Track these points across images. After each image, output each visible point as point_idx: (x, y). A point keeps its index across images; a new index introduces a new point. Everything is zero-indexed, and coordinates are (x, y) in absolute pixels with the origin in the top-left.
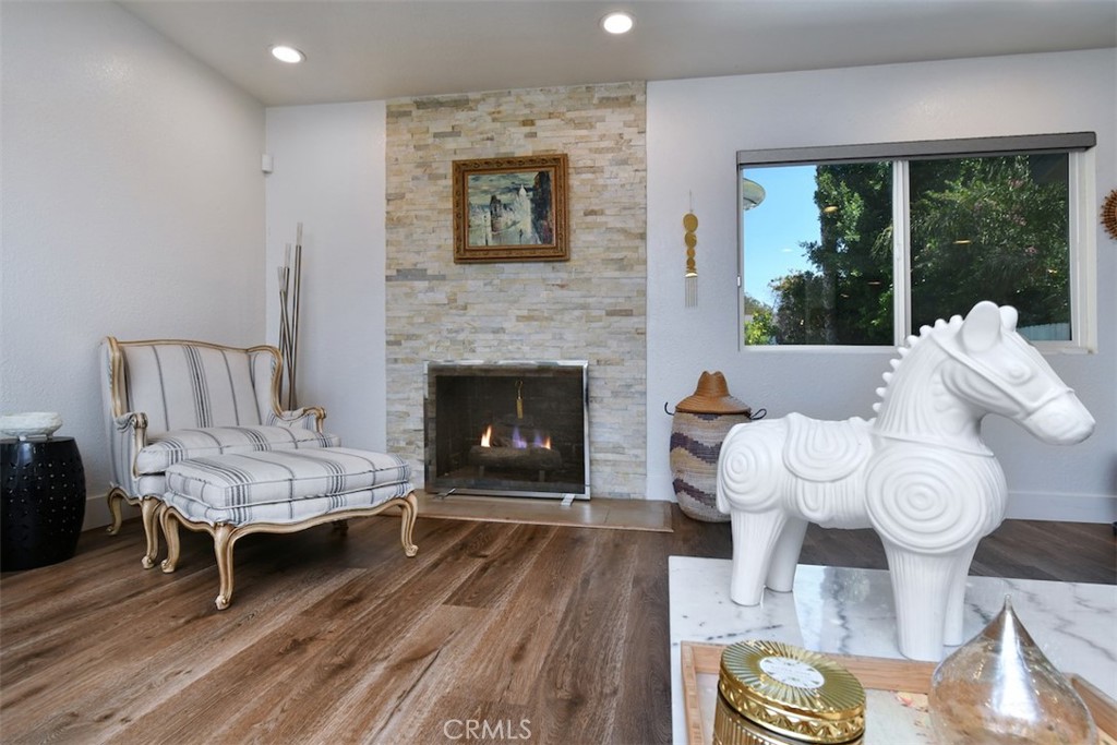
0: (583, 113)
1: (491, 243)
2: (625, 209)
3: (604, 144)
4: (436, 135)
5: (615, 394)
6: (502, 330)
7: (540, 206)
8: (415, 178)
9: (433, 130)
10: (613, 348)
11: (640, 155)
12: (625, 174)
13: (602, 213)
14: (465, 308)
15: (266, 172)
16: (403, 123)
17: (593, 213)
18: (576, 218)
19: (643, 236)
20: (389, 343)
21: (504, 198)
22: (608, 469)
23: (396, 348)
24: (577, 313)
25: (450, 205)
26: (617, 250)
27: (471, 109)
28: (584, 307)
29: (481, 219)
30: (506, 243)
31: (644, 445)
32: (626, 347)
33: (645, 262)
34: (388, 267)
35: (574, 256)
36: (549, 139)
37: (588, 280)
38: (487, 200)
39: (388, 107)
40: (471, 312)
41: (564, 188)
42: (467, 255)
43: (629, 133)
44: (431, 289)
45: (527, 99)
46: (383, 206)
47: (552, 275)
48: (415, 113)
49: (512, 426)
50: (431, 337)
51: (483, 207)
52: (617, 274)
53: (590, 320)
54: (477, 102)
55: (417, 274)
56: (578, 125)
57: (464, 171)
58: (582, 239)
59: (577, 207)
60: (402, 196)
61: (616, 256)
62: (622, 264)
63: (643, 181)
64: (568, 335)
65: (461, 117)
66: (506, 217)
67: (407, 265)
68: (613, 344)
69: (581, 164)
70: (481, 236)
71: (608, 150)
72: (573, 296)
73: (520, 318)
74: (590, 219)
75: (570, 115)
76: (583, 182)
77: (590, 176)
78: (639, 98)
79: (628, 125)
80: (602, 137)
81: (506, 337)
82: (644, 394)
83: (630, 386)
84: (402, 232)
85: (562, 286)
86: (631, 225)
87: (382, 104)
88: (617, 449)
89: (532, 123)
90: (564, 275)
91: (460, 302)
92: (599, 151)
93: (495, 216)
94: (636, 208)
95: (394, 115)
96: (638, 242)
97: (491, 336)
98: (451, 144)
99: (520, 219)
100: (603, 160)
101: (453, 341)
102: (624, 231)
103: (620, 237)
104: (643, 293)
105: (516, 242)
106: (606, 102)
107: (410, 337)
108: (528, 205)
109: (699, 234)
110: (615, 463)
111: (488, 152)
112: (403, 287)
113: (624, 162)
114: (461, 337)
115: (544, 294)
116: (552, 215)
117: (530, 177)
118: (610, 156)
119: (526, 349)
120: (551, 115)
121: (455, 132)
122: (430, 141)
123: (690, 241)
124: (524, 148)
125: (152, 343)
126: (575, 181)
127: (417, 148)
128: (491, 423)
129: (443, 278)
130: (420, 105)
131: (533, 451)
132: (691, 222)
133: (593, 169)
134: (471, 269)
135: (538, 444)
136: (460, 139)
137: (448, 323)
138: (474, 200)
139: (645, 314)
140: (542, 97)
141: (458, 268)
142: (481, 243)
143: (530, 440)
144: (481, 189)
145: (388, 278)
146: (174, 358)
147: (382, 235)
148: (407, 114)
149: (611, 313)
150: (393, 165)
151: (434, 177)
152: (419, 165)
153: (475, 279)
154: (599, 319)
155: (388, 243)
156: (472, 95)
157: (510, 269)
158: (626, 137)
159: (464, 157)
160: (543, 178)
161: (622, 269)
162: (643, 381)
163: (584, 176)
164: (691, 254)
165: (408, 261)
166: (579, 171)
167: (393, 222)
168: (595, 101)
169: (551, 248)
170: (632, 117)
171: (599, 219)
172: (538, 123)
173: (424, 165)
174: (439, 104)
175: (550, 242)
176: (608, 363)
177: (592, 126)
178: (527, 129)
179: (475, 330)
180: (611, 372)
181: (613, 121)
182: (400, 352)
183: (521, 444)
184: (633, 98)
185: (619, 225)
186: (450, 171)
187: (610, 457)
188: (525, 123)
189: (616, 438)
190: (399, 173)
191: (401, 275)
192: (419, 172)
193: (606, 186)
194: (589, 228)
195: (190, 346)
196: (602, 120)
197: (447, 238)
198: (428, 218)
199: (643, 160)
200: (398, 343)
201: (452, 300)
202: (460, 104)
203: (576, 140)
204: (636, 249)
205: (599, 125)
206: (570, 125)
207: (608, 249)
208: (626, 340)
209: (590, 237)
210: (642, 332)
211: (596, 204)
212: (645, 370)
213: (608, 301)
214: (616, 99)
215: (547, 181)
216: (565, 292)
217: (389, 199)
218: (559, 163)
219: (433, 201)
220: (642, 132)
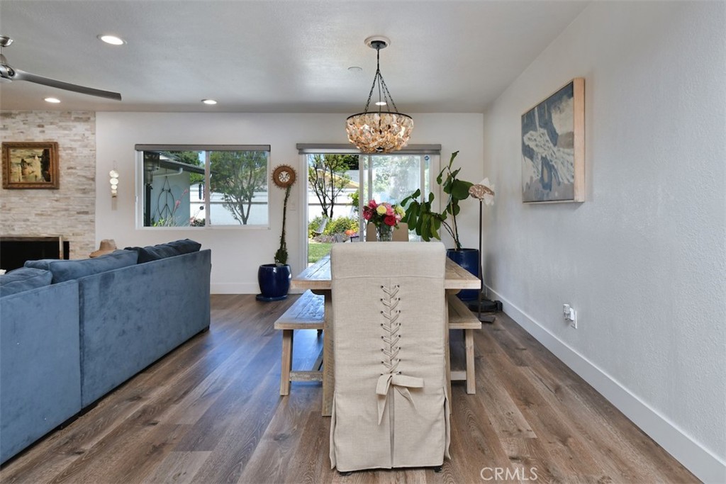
0: (68, 124)
2: (86, 167)
3: (76, 138)
6: (29, 220)
7: (46, 164)
10: (80, 228)
11: (92, 143)
12: (86, 151)
13: (75, 168)
14: (10, 210)
17: (71, 168)
18: (62, 170)
19: (93, 179)
24: (63, 213)
26: (84, 184)
27: (13, 118)
28: (67, 210)
32: (86, 227)
33: (94, 191)
35: (61, 187)
36: (50, 134)
37: (69, 198)
40: (13, 211)
41: (57, 157)
42: (9, 185)
43: (87, 134)
45: (40, 115)
47: (52, 195)
52: (82, 195)
53: (69, 216)
54: (16, 115)
56: (65, 129)
57: (8, 147)
58: (65, 179)
59: (62, 166)
61: (81, 187)
62: (84, 191)
63: (94, 155)
64: (59, 222)
65: (8, 121)
68: (80, 226)
69: (64, 146)
71: (79, 140)
72: (62, 205)
73: (36, 215)
74: (70, 171)
75: (61, 124)
76: (67, 154)
77: (70, 152)
78: (92, 119)
79: (87, 130)
80: (75, 135)
81: (29, 223)
83: (88, 245)
85: (57, 201)
86: (89, 174)
89: (42, 126)
90: (57, 195)
91: (8, 207)
92: (75, 141)
94: (91, 167)
96: (91, 182)
97: (23, 223)
98: (2, 134)
100: (74, 145)
101: (4, 225)
102: (85, 177)
103: (84, 179)
104: (93, 204)
106: (78, 119)
111: (21, 139)
113: (86, 146)
114: (8, 223)
115: (48, 204)
116: (51, 168)
117: (40, 151)
118: (79, 143)
119: (40, 229)
120: (52, 124)
121: (4, 129)
124: (39, 138)
126: (62, 153)
133: (71, 149)
134: (12, 192)
136: (7, 131)
137: (2, 217)
138: (13, 161)
139: (94, 213)
140: (47, 115)
141: (5, 192)
142: (17, 181)
144: (17, 155)
149: (79, 213)
153: (14, 198)
154: (73, 216)
156: (13, 112)
157: (31, 193)
158: (86, 135)
159: (8, 141)
160: (46, 152)
161: (84, 193)
162: (93, 242)
163: (67, 152)
166: (65, 149)
168: (73, 119)
169: (49, 180)
170: (89, 127)
171: (74, 171)
172: (46, 126)
176: (78, 235)
177: (70, 130)
178: (40, 129)
179: (15, 220)
180: (79, 239)
181: (80, 128)
184: (89, 118)
185: (84, 174)
186: (1, 146)
188: (39, 126)
193: (77, 156)
194: (69, 175)
196: (75, 127)
197: (0, 178)
199: (94, 146)
201: (4, 206)
202: (7, 115)
203: (65, 136)
204: (91, 184)
205: (74, 129)
206: (61, 127)
207: (78, 184)
208: (86, 224)
209: (71, 179)
210: (93, 221)
211: (72, 164)
212: (94, 238)
213: (78, 207)
214: (81, 118)
215: (49, 154)
216: (58, 203)
218: (54, 145)
220: (94, 134)
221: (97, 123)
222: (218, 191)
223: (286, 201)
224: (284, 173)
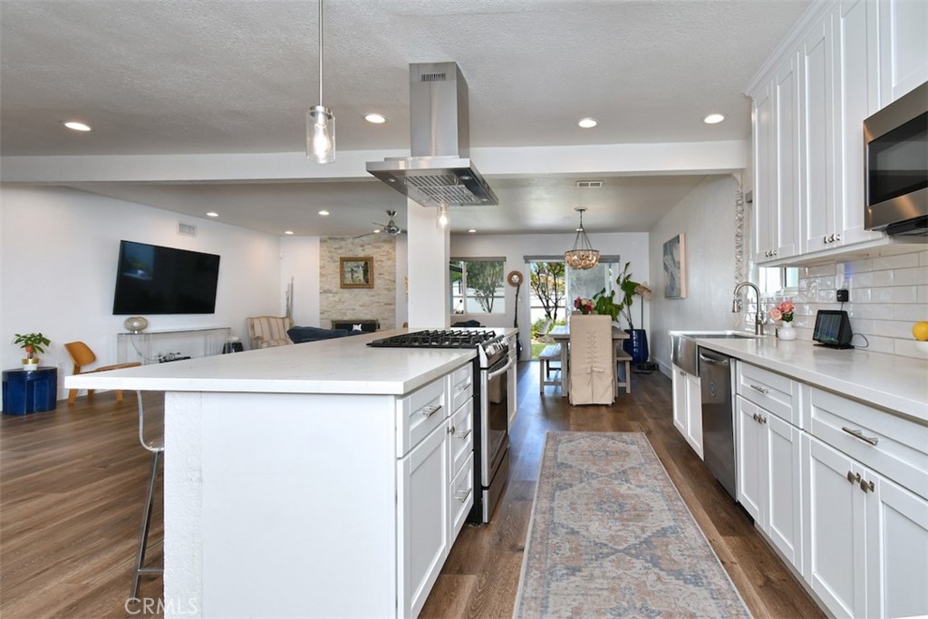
0: (378, 244)
1: (352, 283)
2: (390, 273)
3: (383, 254)
4: (335, 249)
7: (366, 272)
8: (328, 262)
9: (334, 247)
10: (386, 315)
11: (394, 257)
12: (390, 263)
13: (383, 274)
14: (344, 302)
16: (325, 244)
17: (381, 274)
18: (376, 276)
19: (394, 281)
20: (321, 313)
21: (355, 269)
23: (322, 315)
24: (376, 304)
25: (339, 270)
26: (388, 285)
27: (345, 241)
28: (378, 302)
29: (348, 275)
30: (356, 283)
32: (390, 314)
33: (395, 289)
34: (320, 289)
35: (375, 287)
36: (368, 252)
37: (380, 294)
38: (350, 269)
39: (321, 239)
40: (346, 303)
41: (372, 267)
42: (344, 286)
44: (334, 296)
45: (362, 239)
46: (318, 270)
47: (369, 292)
48: (329, 241)
50: (333, 311)
51: (349, 272)
52: (388, 293)
53: (380, 306)
54: (347, 239)
55: (329, 291)
56: (377, 248)
57: (343, 260)
58: (378, 282)
59: (376, 273)
60: (324, 267)
61: (388, 287)
62: (389, 290)
63: (395, 265)
64: (374, 311)
65: (343, 243)
66: (356, 275)
67: (326, 289)
68: (386, 313)
69: (377, 259)
70: (348, 281)
71: (385, 255)
72: (375, 299)
73: (360, 306)
74: (380, 276)
75: (374, 244)
76: (379, 265)
77: (380, 263)
78: (393, 241)
79: (390, 248)
80: (383, 251)
81: (356, 311)
84: (324, 279)
85: (372, 296)
86: (392, 278)
87: (318, 238)
90: (373, 293)
91: (342, 300)
92: (382, 256)
93: (352, 275)
94: (393, 273)
95: (322, 241)
96: (394, 283)
97: (351, 311)
98: (339, 251)
99: (360, 275)
100: (383, 258)
101: (339, 312)
102: (389, 280)
103: (389, 282)
104: (395, 298)
105: (358, 283)
106: (384, 241)
107: (327, 311)
108: (362, 272)
109: (409, 282)
111: (350, 255)
112: (325, 296)
113: (389, 259)
114: (342, 311)
115: (367, 298)
116: (369, 275)
117: (362, 263)
118: (386, 257)
119: (362, 314)
120: (369, 244)
121: (341, 248)
122: (333, 250)
124: (361, 254)
125: (258, 318)
126: (375, 264)
127: (330, 252)
129: (337, 293)
130: (330, 239)
132: (406, 278)
133: (382, 261)
134: (345, 290)
136: (342, 250)
138: (346, 270)
139: (395, 304)
140: (365, 239)
141: (342, 290)
142: (348, 283)
144: (348, 266)
145: (321, 293)
146: (264, 321)
147: (318, 279)
148: (326, 241)
149: (386, 304)
150: (322, 258)
151: (335, 262)
152: (330, 258)
153: (347, 294)
154: (382, 306)
155: (321, 282)
156: (347, 237)
157: (357, 290)
158: (390, 252)
159: (343, 256)
160: (366, 264)
162: (395, 325)
163: (378, 263)
165: (326, 287)
166: (377, 261)
167: (322, 275)
168: (381, 241)
169: (368, 283)
170: (392, 246)
171: (382, 276)
172: (365, 246)
173: (332, 258)
174: (336, 239)
176: (385, 319)
177: (380, 248)
178: (362, 248)
179: (347, 309)
180: (386, 322)
181: (386, 247)
182: (324, 316)
185: (388, 278)
186: (339, 260)
188: (362, 246)
190: (323, 260)
191: (324, 292)
192: (330, 260)
193: (383, 266)
194: (380, 278)
195: (268, 318)
196: (383, 246)
197: (338, 281)
198: (332, 274)
199: (395, 259)
201: (340, 300)
202: (342, 239)
203: (376, 252)
204: (393, 285)
205: (382, 248)
206: (375, 247)
207: (385, 285)
208: (390, 312)
209: (381, 281)
210: (394, 310)
211: (381, 271)
212: (396, 321)
213: (386, 300)
214: (387, 241)
215: (367, 264)
216: (373, 298)
217: (321, 268)
218: (371, 259)
219: (334, 268)
220: (394, 251)
221: (397, 243)
222: (472, 287)
223: (517, 296)
224: (515, 277)
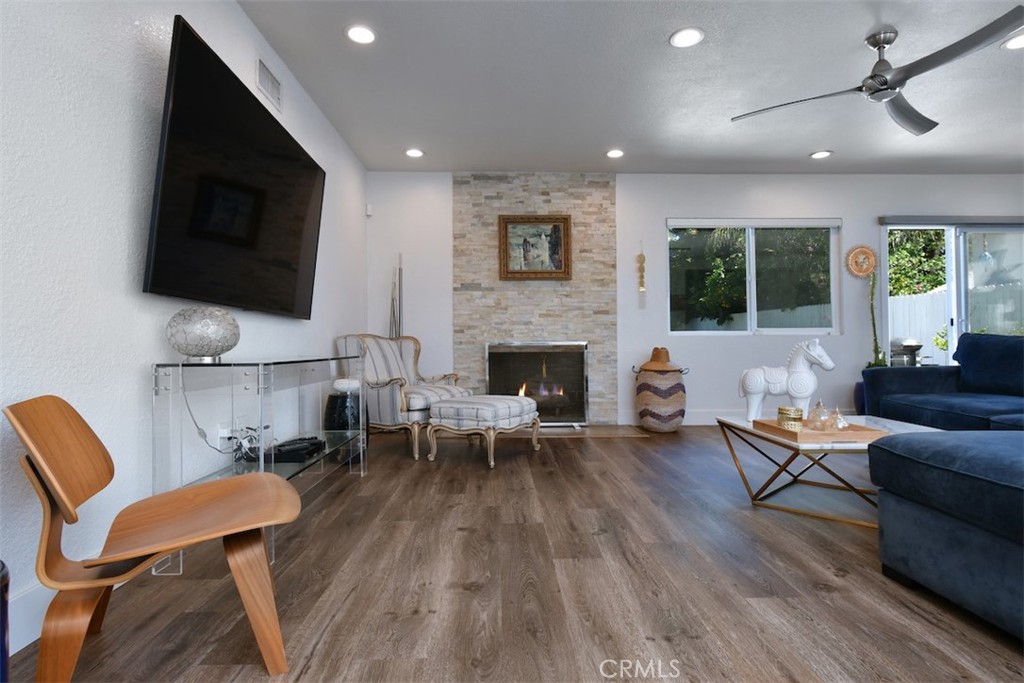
0: (579, 190)
1: (524, 268)
2: (604, 249)
3: (591, 210)
4: (486, 198)
5: (599, 361)
6: (531, 323)
7: (554, 247)
8: (473, 225)
9: (484, 194)
10: (598, 334)
11: (612, 217)
12: (604, 228)
13: (591, 251)
14: (506, 309)
15: (368, 216)
16: (464, 188)
17: (585, 251)
18: (575, 254)
19: (614, 266)
20: (456, 331)
21: (532, 240)
22: (596, 408)
23: (460, 335)
24: (576, 312)
25: (496, 243)
26: (601, 273)
27: (509, 182)
28: (579, 308)
29: (517, 254)
30: (533, 269)
31: (616, 393)
32: (605, 333)
33: (615, 282)
34: (455, 282)
35: (574, 277)
36: (559, 205)
37: (583, 292)
38: (521, 241)
39: (454, 177)
40: (510, 311)
41: (568, 234)
42: (507, 274)
43: (606, 204)
44: (484, 297)
45: (545, 179)
46: (450, 242)
47: (561, 288)
48: (473, 182)
49: (539, 382)
50: (484, 328)
51: (518, 245)
52: (599, 289)
53: (584, 316)
54: (513, 178)
55: (476, 287)
56: (577, 197)
57: (506, 222)
58: (578, 266)
59: (575, 247)
60: (464, 236)
61: (598, 278)
62: (602, 283)
63: (614, 233)
64: (571, 326)
65: (503, 187)
66: (533, 252)
67: (468, 281)
68: (598, 331)
69: (577, 221)
70: (517, 263)
71: (594, 213)
72: (573, 302)
73: (541, 316)
74: (584, 254)
75: (571, 190)
76: (579, 231)
77: (583, 228)
78: (611, 183)
79: (604, 198)
81: (532, 327)
82: (616, 361)
83: (607, 356)
84: (464, 259)
85: (567, 296)
86: (607, 259)
87: (450, 175)
88: (601, 395)
89: (548, 194)
90: (568, 289)
91: (503, 305)
92: (588, 213)
93: (526, 251)
94: (610, 249)
95: (459, 183)
96: (612, 270)
97: (523, 327)
98: (496, 204)
99: (542, 253)
100: (590, 219)
101: (499, 330)
102: (603, 263)
103: (601, 266)
104: (614, 300)
105: (539, 268)
106: (592, 184)
107: (469, 328)
108: (546, 245)
110: (600, 404)
111: (520, 211)
112: (467, 294)
113: (604, 221)
114: (504, 327)
115: (556, 300)
116: (562, 251)
117: (548, 228)
118: (595, 217)
119: (545, 334)
120: (559, 190)
121: (499, 197)
122: (483, 201)
123: (641, 270)
124: (543, 210)
126: (574, 231)
127: (474, 205)
128: (525, 381)
129: (492, 289)
130: (476, 177)
131: (552, 397)
132: (641, 259)
133: (586, 225)
134: (510, 284)
135: (555, 392)
136: (502, 201)
137: (495, 318)
138: (513, 241)
139: (615, 313)
140: (554, 178)
141: (501, 284)
142: (517, 268)
143: (550, 390)
144: (517, 234)
145: (455, 289)
147: (451, 261)
148: (467, 183)
149: (596, 313)
150: (457, 216)
151: (486, 225)
152: (475, 217)
153: (512, 291)
154: (590, 316)
155: (454, 266)
156: (510, 174)
157: (534, 284)
158: (604, 206)
159: (505, 213)
160: (556, 229)
161: (602, 285)
162: (615, 353)
163: (580, 228)
164: (642, 277)
165: (469, 278)
166: (576, 225)
167: (458, 253)
168: (586, 183)
170: (607, 194)
171: (588, 255)
172: (551, 194)
173: (478, 216)
174: (489, 178)
175: (561, 268)
176: (595, 343)
177: (584, 198)
178: (545, 198)
179: (514, 323)
180: (597, 347)
181: (596, 196)
182: (463, 337)
183: (545, 393)
184: (608, 183)
185: (602, 259)
186: (497, 221)
187: (597, 400)
188: (543, 194)
189: (600, 388)
190: (461, 221)
191: (464, 287)
192: (475, 221)
193: (592, 235)
194: (583, 260)
196: (590, 194)
197: (495, 264)
198: (481, 251)
199: (614, 221)
200: (462, 331)
201: (498, 304)
202: (502, 179)
203: (577, 207)
204: (610, 274)
205: (588, 198)
206: (571, 194)
207: (594, 273)
208: (606, 328)
209: (584, 266)
210: (614, 324)
211: (587, 246)
212: (616, 347)
213: (595, 305)
214: (598, 183)
215: (560, 231)
216: (568, 299)
217: (455, 237)
218: (566, 220)
219: (485, 240)
220: (613, 204)
221: (617, 189)
223: (872, 294)
224: (861, 257)
